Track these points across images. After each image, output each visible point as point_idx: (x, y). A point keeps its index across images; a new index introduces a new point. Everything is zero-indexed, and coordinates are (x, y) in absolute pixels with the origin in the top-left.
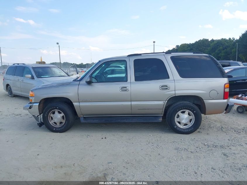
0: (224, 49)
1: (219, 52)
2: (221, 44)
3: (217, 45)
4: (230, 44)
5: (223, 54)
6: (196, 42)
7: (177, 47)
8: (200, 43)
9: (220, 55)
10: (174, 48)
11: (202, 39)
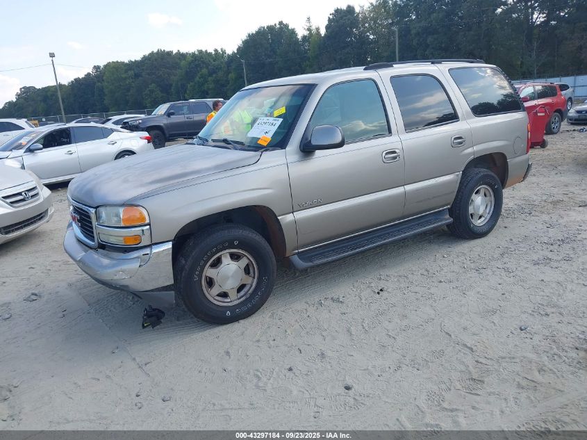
0: (210, 75)
1: (202, 80)
2: (203, 62)
3: (196, 65)
4: (222, 63)
5: (211, 86)
6: (145, 59)
7: (97, 71)
8: (156, 60)
9: (205, 87)
10: (89, 74)
11: (155, 51)
